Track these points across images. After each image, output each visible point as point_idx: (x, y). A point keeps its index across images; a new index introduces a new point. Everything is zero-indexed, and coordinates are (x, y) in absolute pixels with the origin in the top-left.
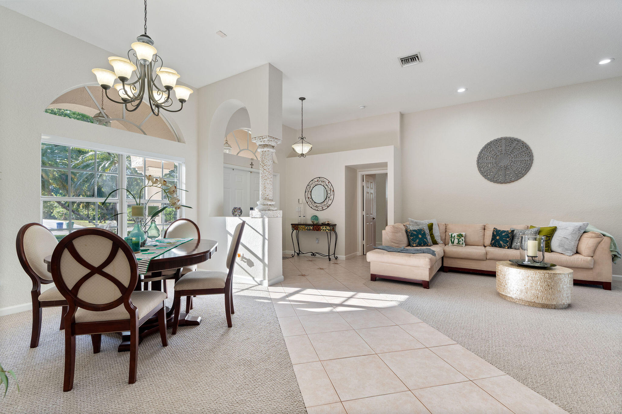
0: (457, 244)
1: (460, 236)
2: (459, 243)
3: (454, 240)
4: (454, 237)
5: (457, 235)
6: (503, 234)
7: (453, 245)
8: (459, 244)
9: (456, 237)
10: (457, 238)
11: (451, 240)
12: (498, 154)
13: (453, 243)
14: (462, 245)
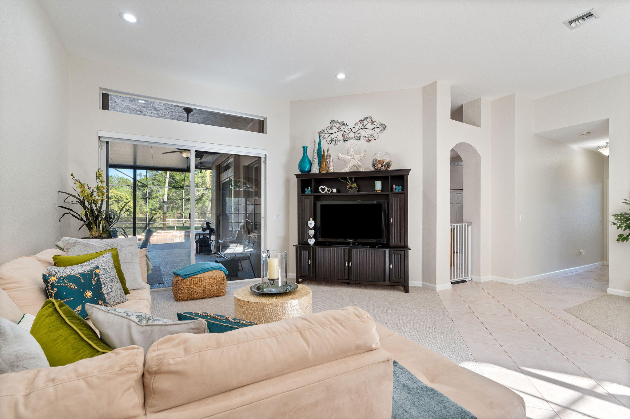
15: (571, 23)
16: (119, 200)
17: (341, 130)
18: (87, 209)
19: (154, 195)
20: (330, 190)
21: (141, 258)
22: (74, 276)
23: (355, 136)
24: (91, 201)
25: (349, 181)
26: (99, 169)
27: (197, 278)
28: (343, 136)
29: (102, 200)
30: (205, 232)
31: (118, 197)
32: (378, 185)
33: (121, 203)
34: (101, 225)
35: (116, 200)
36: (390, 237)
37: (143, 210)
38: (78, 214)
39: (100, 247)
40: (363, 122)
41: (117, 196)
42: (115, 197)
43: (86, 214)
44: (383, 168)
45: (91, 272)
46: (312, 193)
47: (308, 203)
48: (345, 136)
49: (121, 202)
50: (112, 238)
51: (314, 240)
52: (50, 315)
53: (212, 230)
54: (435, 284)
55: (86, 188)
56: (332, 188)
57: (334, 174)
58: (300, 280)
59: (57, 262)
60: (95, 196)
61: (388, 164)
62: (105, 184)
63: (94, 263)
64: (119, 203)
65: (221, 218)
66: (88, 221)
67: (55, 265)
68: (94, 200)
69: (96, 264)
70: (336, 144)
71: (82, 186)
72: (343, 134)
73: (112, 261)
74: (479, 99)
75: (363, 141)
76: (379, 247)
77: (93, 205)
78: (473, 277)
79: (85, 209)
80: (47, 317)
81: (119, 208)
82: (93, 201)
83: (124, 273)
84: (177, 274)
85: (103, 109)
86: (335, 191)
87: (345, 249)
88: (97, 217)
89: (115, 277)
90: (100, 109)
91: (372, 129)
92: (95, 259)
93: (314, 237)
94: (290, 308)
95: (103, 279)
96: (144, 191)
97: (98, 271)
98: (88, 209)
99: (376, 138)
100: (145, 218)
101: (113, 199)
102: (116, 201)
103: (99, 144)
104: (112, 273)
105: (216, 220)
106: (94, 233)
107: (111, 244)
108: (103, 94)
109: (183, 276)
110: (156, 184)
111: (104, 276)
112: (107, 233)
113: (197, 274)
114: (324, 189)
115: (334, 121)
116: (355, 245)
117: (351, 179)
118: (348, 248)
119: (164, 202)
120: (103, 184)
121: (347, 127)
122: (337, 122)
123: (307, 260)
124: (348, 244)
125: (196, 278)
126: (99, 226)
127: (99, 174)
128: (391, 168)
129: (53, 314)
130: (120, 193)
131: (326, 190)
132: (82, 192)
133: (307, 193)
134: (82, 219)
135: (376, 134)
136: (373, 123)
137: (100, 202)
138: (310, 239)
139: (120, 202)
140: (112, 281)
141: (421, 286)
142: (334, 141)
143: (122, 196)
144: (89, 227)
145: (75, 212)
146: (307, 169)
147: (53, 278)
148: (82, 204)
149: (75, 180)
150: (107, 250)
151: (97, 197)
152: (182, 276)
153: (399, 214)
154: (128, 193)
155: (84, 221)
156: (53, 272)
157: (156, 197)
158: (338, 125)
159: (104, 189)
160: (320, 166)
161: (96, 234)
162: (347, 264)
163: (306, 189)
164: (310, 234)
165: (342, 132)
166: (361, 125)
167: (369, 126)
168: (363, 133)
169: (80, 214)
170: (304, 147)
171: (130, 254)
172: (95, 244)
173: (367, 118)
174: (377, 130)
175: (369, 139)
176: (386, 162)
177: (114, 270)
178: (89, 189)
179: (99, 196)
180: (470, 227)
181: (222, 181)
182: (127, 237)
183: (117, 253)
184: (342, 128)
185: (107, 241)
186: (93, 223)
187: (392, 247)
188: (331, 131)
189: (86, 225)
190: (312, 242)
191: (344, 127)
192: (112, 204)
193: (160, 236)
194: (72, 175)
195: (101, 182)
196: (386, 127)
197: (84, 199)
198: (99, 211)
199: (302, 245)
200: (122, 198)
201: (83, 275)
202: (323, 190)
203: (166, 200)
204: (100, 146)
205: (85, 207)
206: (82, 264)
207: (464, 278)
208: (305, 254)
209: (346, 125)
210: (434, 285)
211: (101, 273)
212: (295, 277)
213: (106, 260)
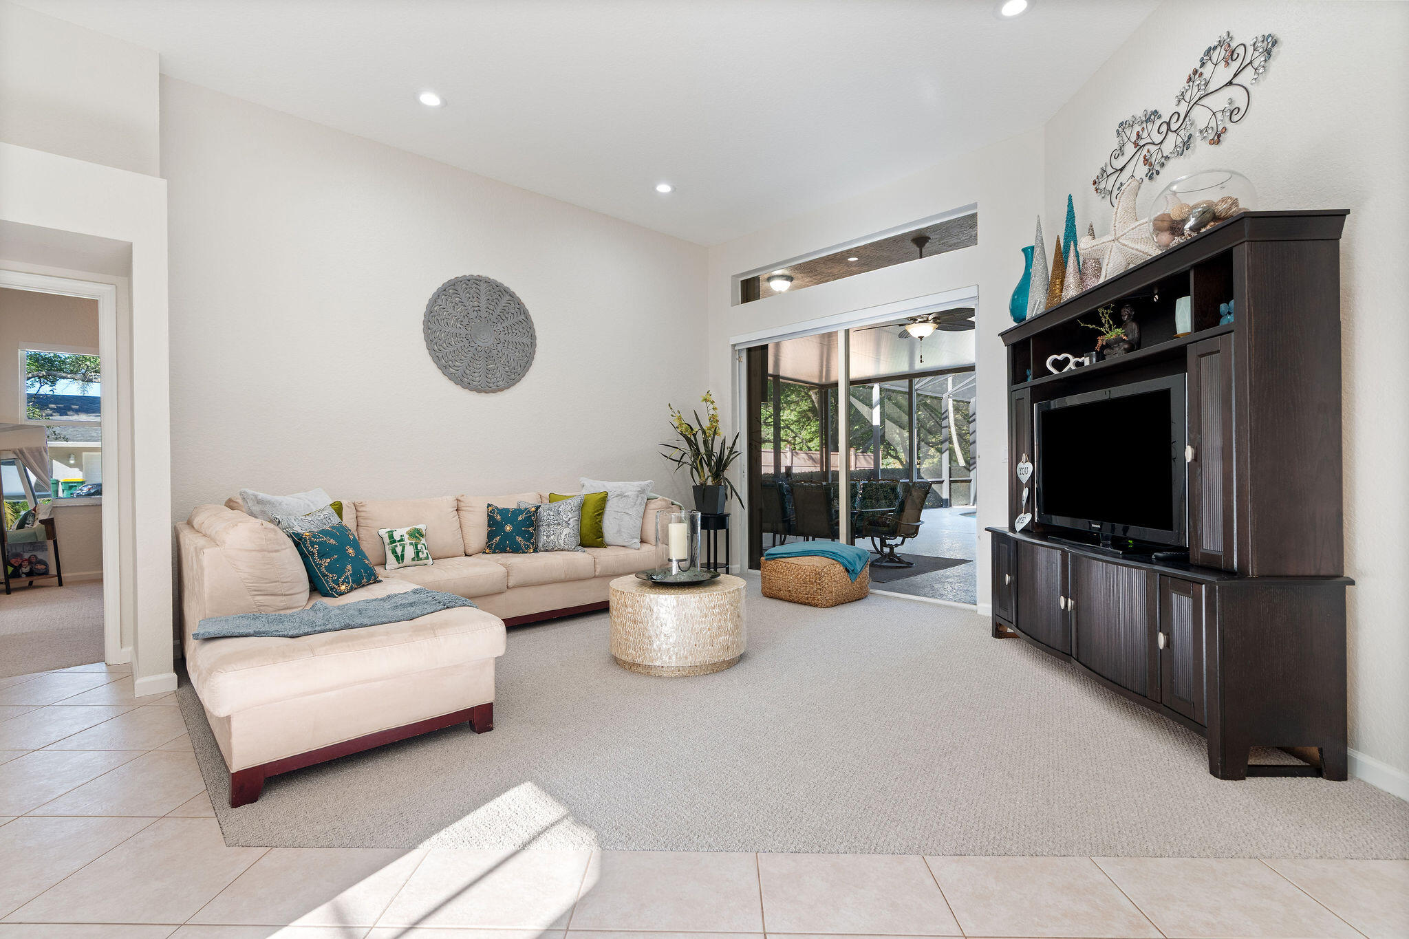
0: (413, 559)
1: (417, 534)
2: (418, 555)
3: (403, 551)
4: (402, 540)
5: (407, 533)
6: (520, 518)
7: (401, 565)
8: (419, 559)
9: (407, 541)
10: (411, 544)
11: (394, 552)
12: (473, 315)
13: (400, 558)
14: (425, 561)
17: (1142, 143)
20: (1081, 362)
23: (1180, 141)
28: (1147, 161)
32: (1182, 314)
36: (1192, 523)
40: (1200, 75)
48: (1154, 159)
51: (1028, 519)
72: (1147, 157)
75: (1199, 149)
87: (1062, 552)
91: (1230, 83)
93: (1030, 509)
99: (1242, 109)
114: (1067, 361)
115: (1127, 123)
121: (1158, 124)
122: (1134, 123)
131: (1071, 365)
132: (680, 425)
135: (1240, 99)
136: (1231, 58)
153: (1219, 427)
158: (1135, 132)
162: (1063, 605)
163: (1029, 371)
165: (1146, 149)
166: (1195, 91)
167: (1220, 76)
168: (1201, 117)
170: (1025, 251)
173: (1213, 49)
174: (1246, 75)
175: (1220, 128)
184: (1145, 134)
188: (1120, 163)
191: (1151, 127)
196: (1273, 46)
202: (1062, 364)
204: (738, 358)
208: (1004, 553)
209: (1154, 117)
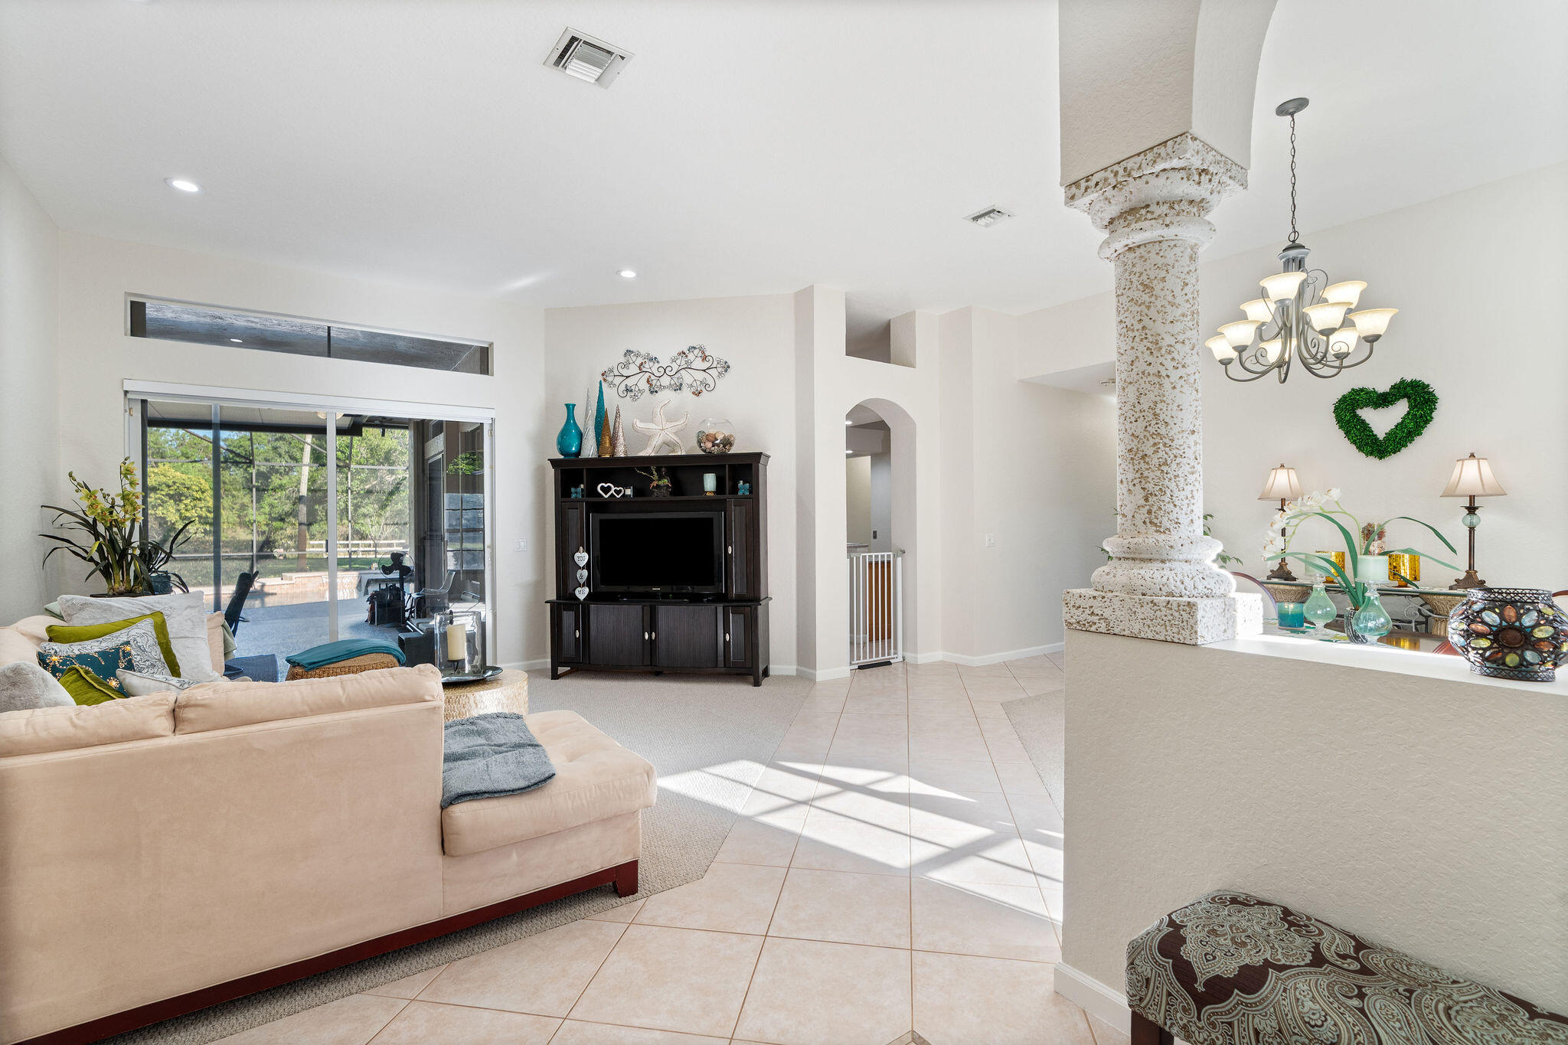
15: (976, 219)
16: (182, 495)
17: (644, 370)
18: (101, 539)
19: (275, 480)
20: (620, 491)
21: (212, 630)
22: (88, 655)
23: (672, 382)
24: (111, 523)
25: (654, 473)
26: (126, 460)
27: (335, 670)
28: (648, 381)
29: (133, 521)
30: (389, 576)
31: (177, 485)
32: (710, 482)
33: (185, 502)
34: (132, 568)
35: (171, 492)
36: (729, 581)
37: (247, 519)
38: (83, 549)
39: (132, 612)
40: (687, 356)
41: (174, 483)
42: (169, 486)
43: (100, 550)
44: (715, 450)
45: (117, 650)
46: (583, 496)
47: (575, 516)
48: (654, 383)
49: (187, 498)
50: (155, 595)
51: (587, 590)
52: (75, 681)
53: (405, 571)
54: (814, 668)
55: (99, 496)
56: (626, 486)
57: (626, 459)
58: (561, 670)
59: (54, 635)
60: (119, 513)
61: (727, 442)
62: (139, 489)
63: (122, 637)
64: (181, 501)
65: (428, 543)
66: (104, 563)
67: (50, 640)
68: (115, 520)
69: (126, 640)
70: (635, 398)
71: (91, 495)
72: (648, 379)
73: (154, 633)
74: (914, 312)
75: (686, 392)
76: (708, 601)
77: (115, 529)
78: (909, 656)
79: (97, 539)
80: (71, 683)
81: (181, 514)
82: (113, 523)
83: (177, 655)
84: (294, 662)
85: (133, 334)
86: (629, 492)
87: (643, 606)
88: (123, 554)
89: (159, 660)
90: (126, 335)
91: (704, 371)
92: (123, 631)
93: (588, 583)
94: (473, 705)
95: (138, 662)
96: (248, 469)
97: (128, 648)
98: (104, 537)
99: (712, 387)
100: (248, 542)
101: (162, 490)
102: (171, 497)
103: (125, 405)
104: (153, 653)
105: (415, 546)
106: (117, 585)
107: (152, 606)
108: (132, 303)
109: (306, 666)
110: (282, 451)
111: (139, 658)
112: (145, 584)
113: (337, 662)
114: (609, 488)
115: (632, 352)
116: (668, 598)
117: (658, 470)
118: (649, 604)
119: (300, 499)
120: (134, 488)
121: (657, 365)
122: (638, 355)
123: (572, 631)
124: (655, 595)
125: (333, 668)
126: (128, 570)
127: (127, 470)
128: (733, 450)
129: (79, 680)
130: (184, 476)
131: (612, 491)
132: (92, 506)
133: (573, 496)
134: (91, 560)
135: (710, 381)
136: (704, 358)
137: (128, 524)
138: (579, 589)
139: (183, 498)
140: (153, 666)
141: (794, 674)
142: (631, 391)
143: (188, 483)
144: (107, 574)
145: (76, 546)
146: (574, 449)
147: (55, 658)
148: (92, 528)
149: (76, 483)
150: (145, 616)
151: (122, 514)
152: (303, 666)
153: (744, 538)
154: (204, 476)
155: (97, 564)
156: (51, 651)
157: (281, 487)
158: (639, 361)
159: (137, 497)
160: (599, 443)
161: (120, 587)
162: (647, 637)
163: (573, 490)
164: (578, 578)
165: (648, 374)
166: (683, 362)
167: (698, 364)
168: (687, 377)
169: (88, 549)
170: (567, 406)
171: (189, 623)
172: (121, 606)
173: (695, 348)
174: (714, 372)
175: (699, 389)
176: (720, 437)
177: (158, 649)
178: (104, 498)
179: (126, 512)
180: (899, 560)
181: (429, 459)
182: (188, 591)
183: (164, 622)
184: (647, 366)
185: (145, 601)
186: (115, 566)
187: (733, 601)
188: (625, 372)
189: (100, 570)
190: (582, 593)
191: (651, 364)
192: (160, 505)
193: (288, 586)
194: (70, 475)
195: (131, 483)
196: (729, 367)
197: (95, 520)
198: (128, 542)
199: (564, 601)
200: (188, 489)
201: (103, 654)
202: (606, 490)
203: (304, 491)
204: (128, 410)
205: (97, 535)
206: (100, 639)
207: (887, 657)
208: (568, 617)
209: (654, 360)
210: (811, 671)
211: (133, 652)
212: (549, 666)
213: (143, 631)
